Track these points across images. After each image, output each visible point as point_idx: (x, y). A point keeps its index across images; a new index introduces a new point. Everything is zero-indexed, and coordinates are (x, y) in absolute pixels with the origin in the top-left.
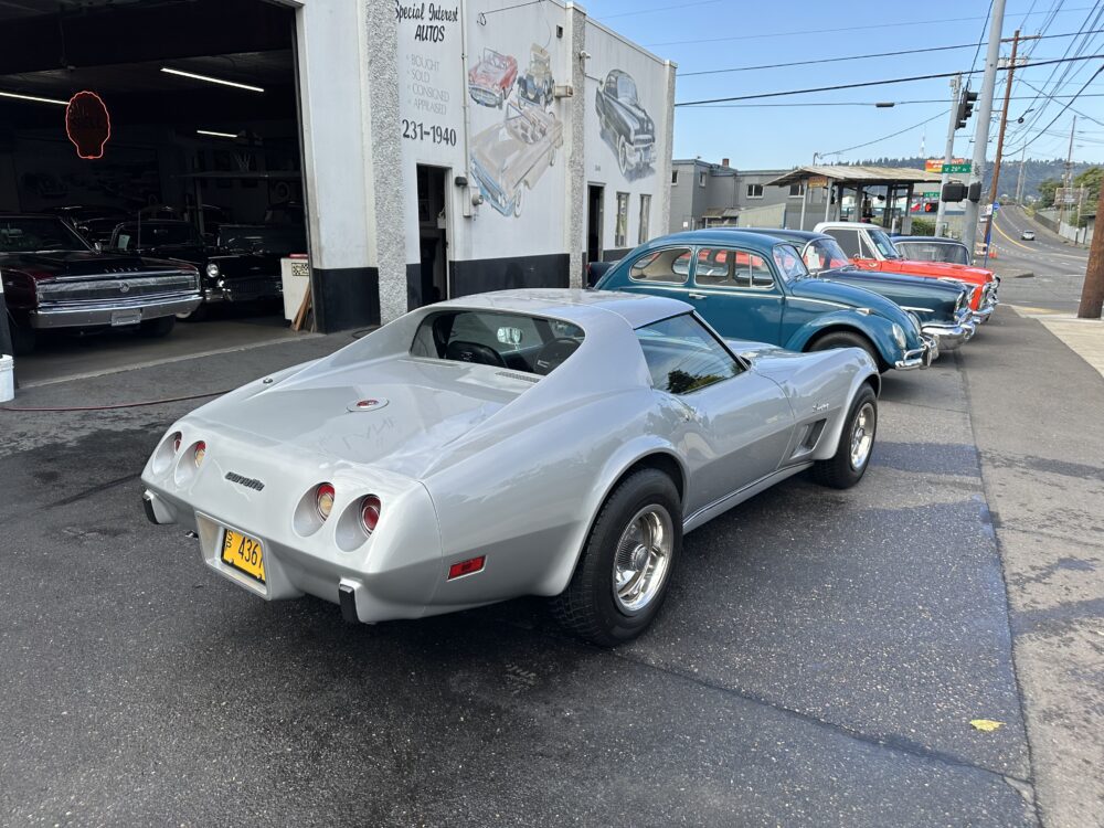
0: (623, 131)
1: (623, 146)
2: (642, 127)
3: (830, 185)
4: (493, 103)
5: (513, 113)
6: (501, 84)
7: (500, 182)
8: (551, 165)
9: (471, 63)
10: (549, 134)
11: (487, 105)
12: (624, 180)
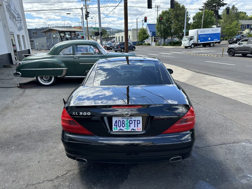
0: (14, 17)
1: (15, 21)
2: (18, 16)
3: (58, 32)
12: (18, 31)
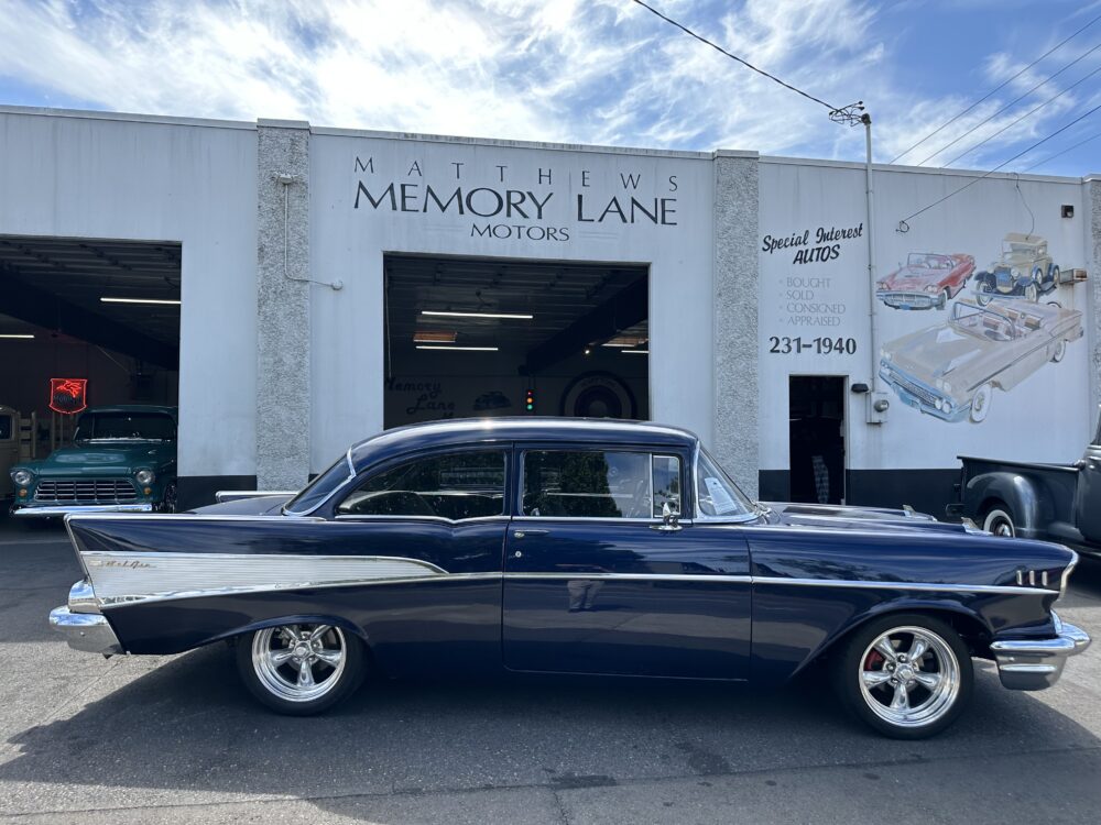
4: (926, 305)
5: (966, 311)
6: (941, 285)
7: (939, 384)
8: (1054, 360)
9: (882, 273)
10: (1046, 327)
11: (912, 309)
